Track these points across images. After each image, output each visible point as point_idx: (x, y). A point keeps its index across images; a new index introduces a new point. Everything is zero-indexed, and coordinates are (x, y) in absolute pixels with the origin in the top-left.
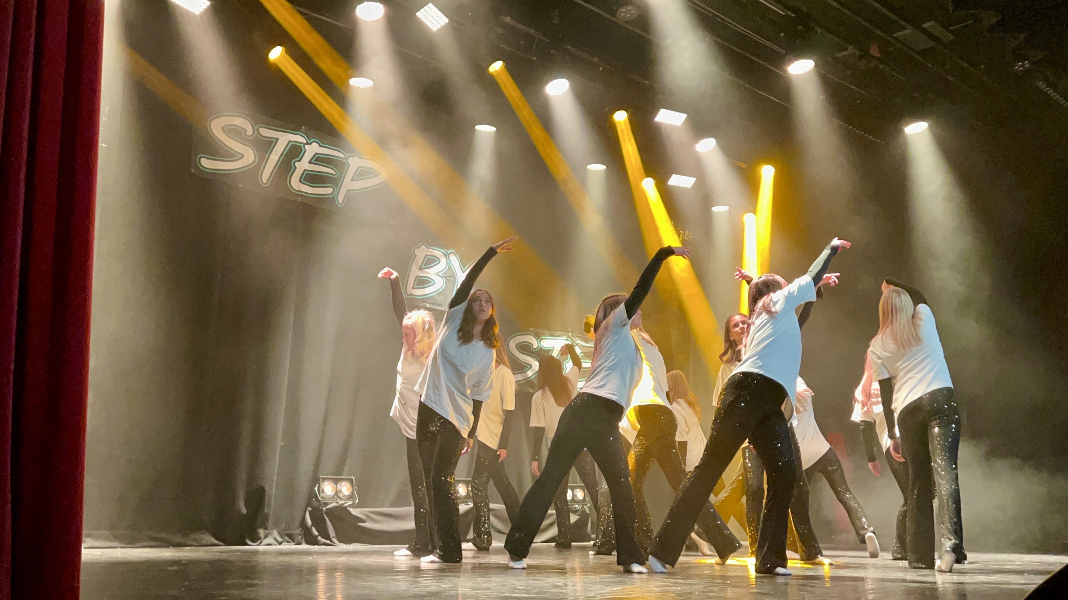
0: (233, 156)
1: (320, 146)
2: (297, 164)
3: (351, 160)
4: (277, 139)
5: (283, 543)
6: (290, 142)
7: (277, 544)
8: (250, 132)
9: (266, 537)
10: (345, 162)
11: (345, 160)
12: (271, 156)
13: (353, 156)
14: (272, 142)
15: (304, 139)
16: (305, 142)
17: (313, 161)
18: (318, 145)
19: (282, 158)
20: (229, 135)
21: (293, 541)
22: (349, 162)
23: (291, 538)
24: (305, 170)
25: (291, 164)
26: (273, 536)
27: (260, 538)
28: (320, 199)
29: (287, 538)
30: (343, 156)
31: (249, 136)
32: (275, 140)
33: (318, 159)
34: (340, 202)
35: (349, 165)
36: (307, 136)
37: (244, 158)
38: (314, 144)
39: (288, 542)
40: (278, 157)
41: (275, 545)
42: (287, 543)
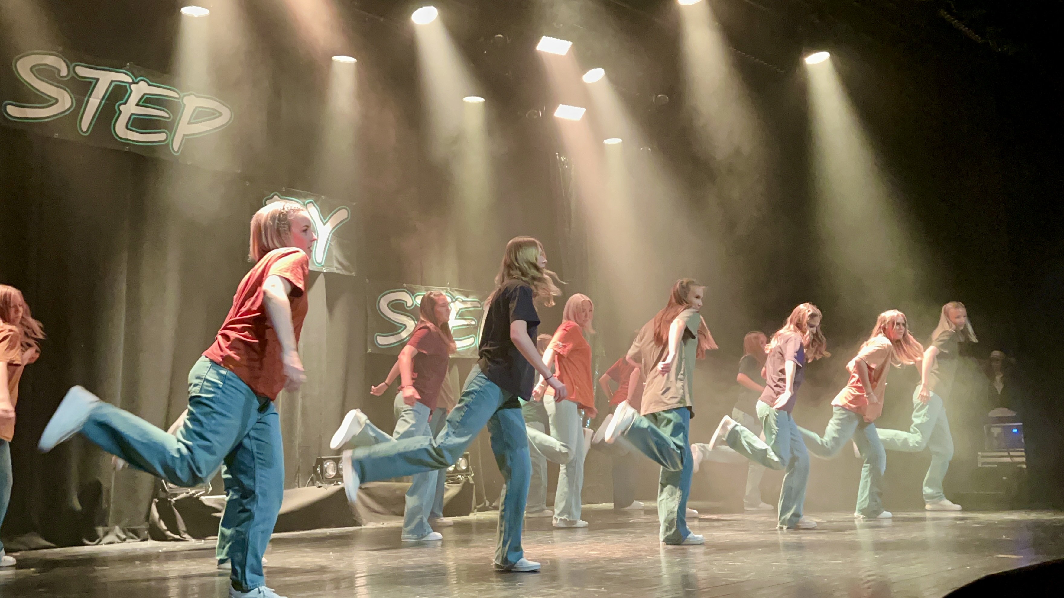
0: (46, 101)
1: (149, 85)
2: (122, 108)
3: (186, 100)
4: (97, 80)
5: (127, 540)
6: (112, 81)
7: (120, 541)
8: (64, 72)
9: (106, 534)
10: (179, 102)
11: (180, 101)
12: (91, 99)
13: (189, 95)
14: (91, 83)
15: (129, 77)
16: (130, 81)
17: (141, 103)
18: (146, 84)
19: (104, 102)
20: (39, 76)
21: (139, 537)
22: (185, 102)
23: (136, 534)
24: (132, 114)
25: (115, 107)
26: (115, 532)
27: (98, 537)
28: (151, 148)
29: (131, 534)
30: (177, 96)
31: (62, 77)
32: (94, 81)
33: (147, 101)
34: (176, 149)
35: (185, 105)
36: (133, 74)
37: (58, 104)
38: (141, 83)
39: (132, 538)
40: (99, 101)
41: (118, 543)
42: (131, 540)
